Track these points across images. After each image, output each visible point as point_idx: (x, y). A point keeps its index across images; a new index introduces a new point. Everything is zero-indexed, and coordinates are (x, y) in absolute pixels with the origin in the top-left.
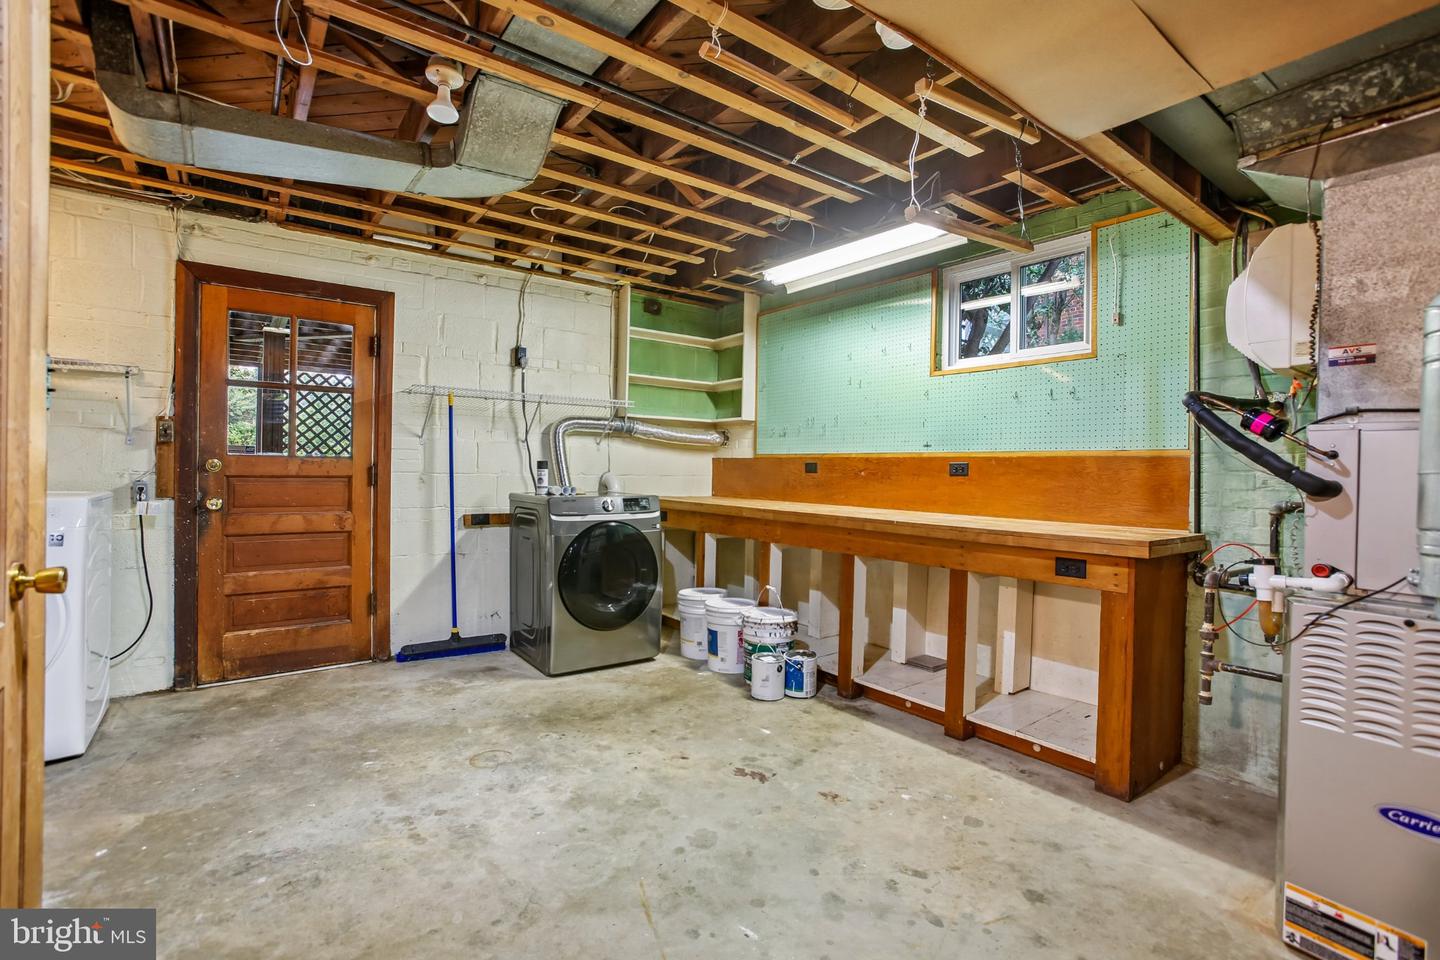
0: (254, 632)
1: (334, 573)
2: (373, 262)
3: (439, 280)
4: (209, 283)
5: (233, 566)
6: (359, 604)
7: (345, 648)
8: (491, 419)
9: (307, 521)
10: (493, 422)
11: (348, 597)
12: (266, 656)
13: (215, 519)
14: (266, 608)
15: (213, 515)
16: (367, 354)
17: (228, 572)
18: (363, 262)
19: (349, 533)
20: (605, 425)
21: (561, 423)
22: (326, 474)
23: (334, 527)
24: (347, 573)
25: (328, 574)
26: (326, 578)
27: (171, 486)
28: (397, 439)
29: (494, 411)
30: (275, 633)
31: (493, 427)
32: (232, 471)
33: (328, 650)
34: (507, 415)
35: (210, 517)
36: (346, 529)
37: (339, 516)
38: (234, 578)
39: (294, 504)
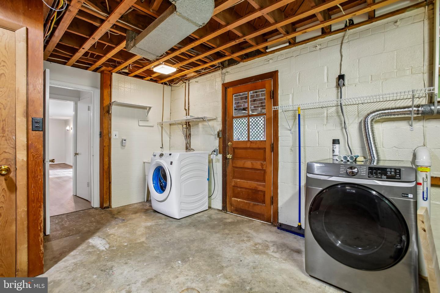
0: (239, 200)
1: (260, 185)
2: (271, 61)
3: (297, 57)
4: (229, 88)
5: (234, 177)
6: (268, 199)
7: (263, 215)
8: (325, 118)
9: (252, 164)
10: (327, 119)
11: (264, 196)
12: (241, 209)
13: (230, 161)
14: (242, 193)
15: (230, 160)
16: (270, 99)
17: (234, 178)
18: (268, 62)
19: (265, 170)
20: (411, 111)
21: (368, 115)
22: (258, 147)
23: (260, 167)
24: (264, 186)
25: (258, 185)
26: (257, 186)
27: (221, 150)
28: (281, 132)
29: (327, 114)
30: (244, 202)
31: (327, 122)
32: (234, 146)
33: (258, 214)
34: (336, 115)
35: (229, 160)
36: (264, 169)
37: (261, 163)
38: (234, 181)
39: (249, 158)
